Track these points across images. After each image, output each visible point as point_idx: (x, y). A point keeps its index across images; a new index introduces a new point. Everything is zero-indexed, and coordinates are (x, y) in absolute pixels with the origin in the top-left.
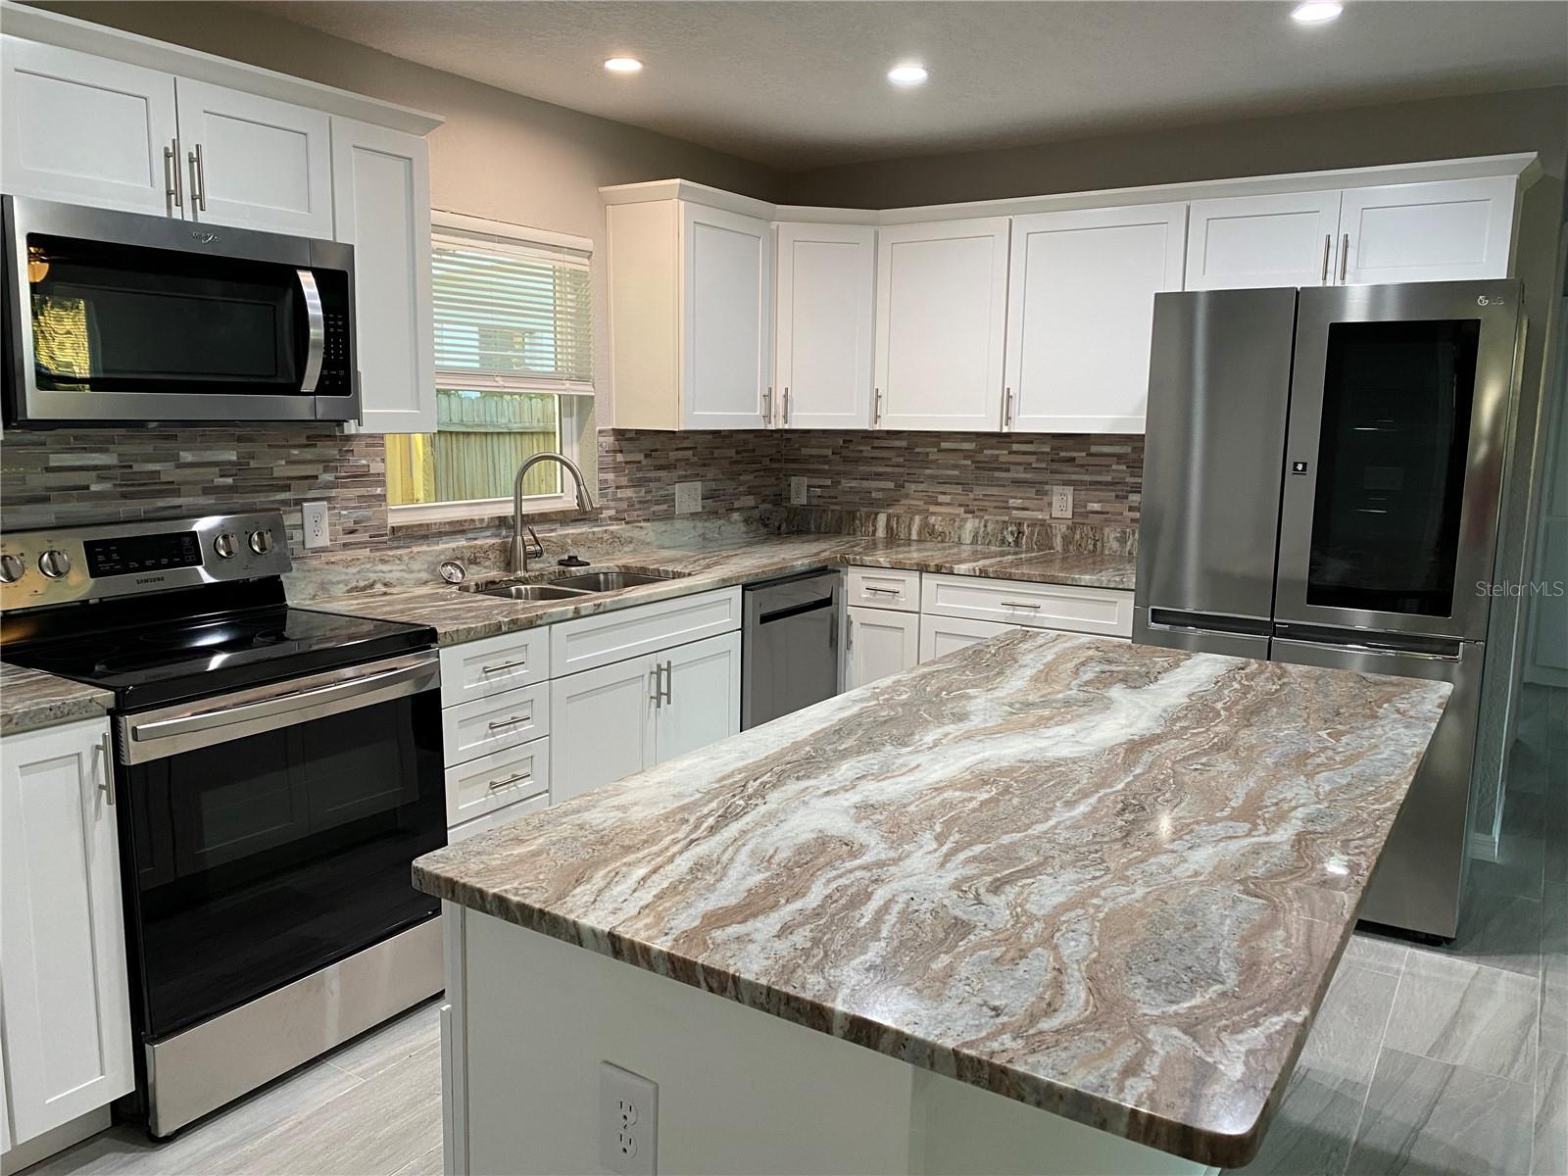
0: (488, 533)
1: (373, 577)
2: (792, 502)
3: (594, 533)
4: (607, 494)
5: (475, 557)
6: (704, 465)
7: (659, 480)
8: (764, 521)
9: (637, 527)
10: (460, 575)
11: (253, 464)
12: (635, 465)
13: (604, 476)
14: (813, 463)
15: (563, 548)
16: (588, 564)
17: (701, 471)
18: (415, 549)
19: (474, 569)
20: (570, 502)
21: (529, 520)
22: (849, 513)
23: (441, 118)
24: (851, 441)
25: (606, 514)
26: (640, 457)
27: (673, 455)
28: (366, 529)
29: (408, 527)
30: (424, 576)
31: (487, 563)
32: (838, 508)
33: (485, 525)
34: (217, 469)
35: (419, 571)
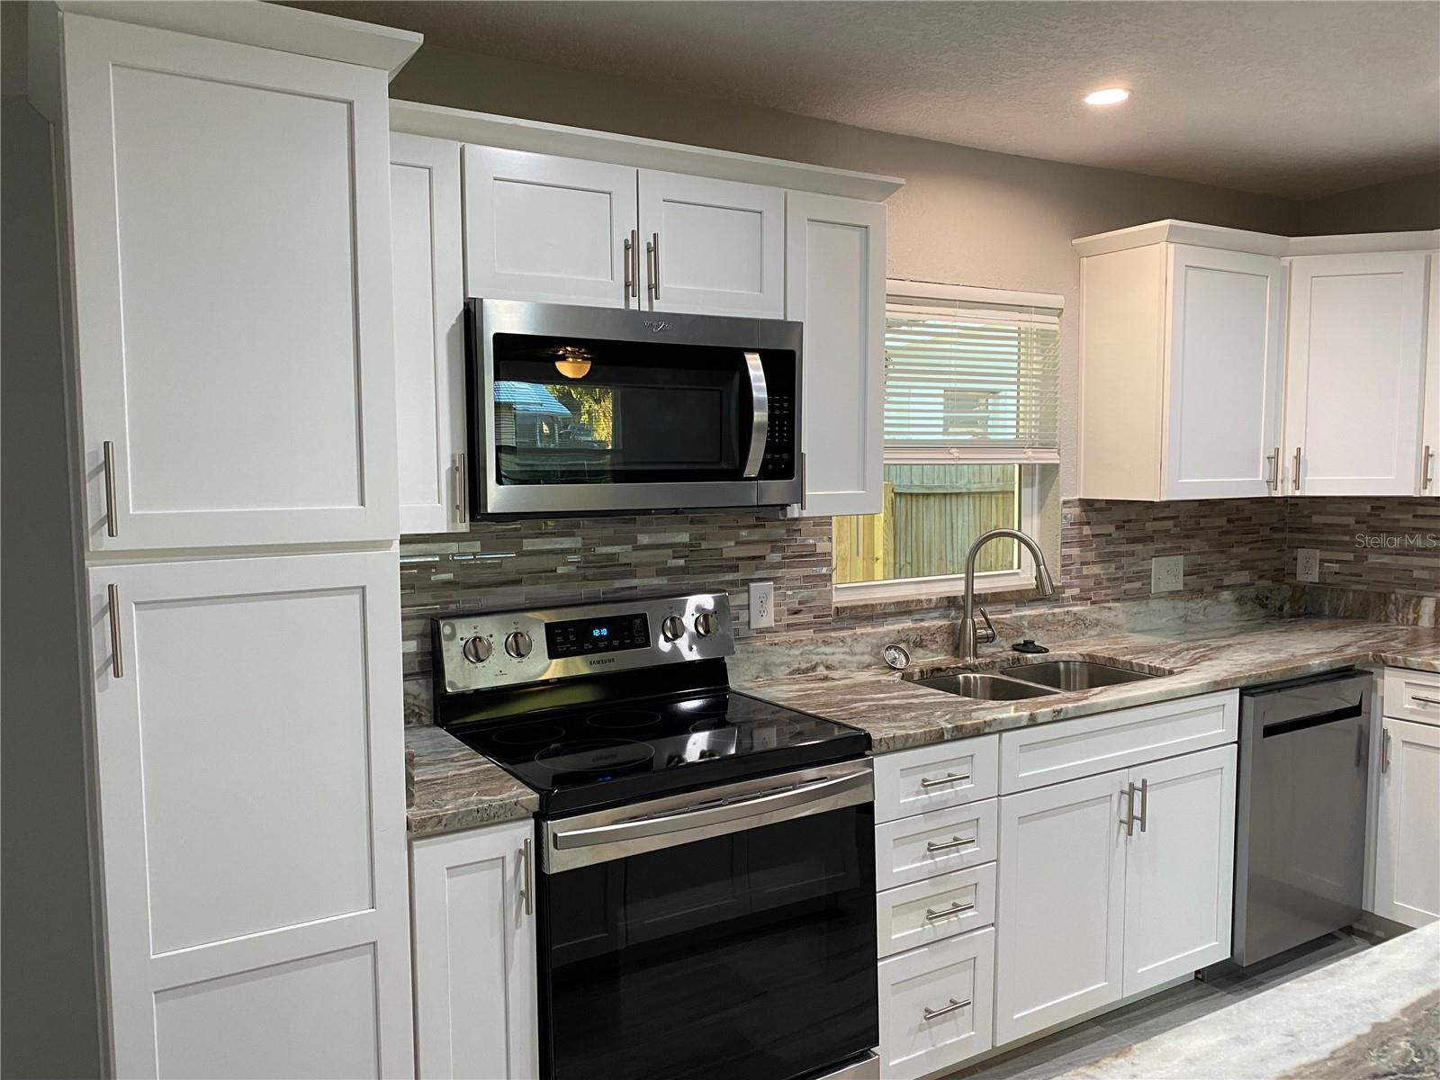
0: (936, 614)
1: (816, 659)
2: (1299, 579)
3: (1054, 614)
4: (1071, 571)
5: (922, 640)
6: (1187, 537)
7: (1132, 554)
8: (1262, 602)
9: (1105, 608)
10: (904, 661)
11: (704, 545)
12: (1104, 539)
13: (1067, 551)
14: (1329, 533)
15: (1019, 631)
16: (1047, 651)
17: (1184, 543)
18: (859, 631)
19: (920, 652)
20: (1025, 578)
21: (981, 600)
22: (1379, 594)
23: (901, 181)
24: (1384, 508)
25: (1068, 593)
26: (1111, 529)
27: (1150, 526)
28: (810, 610)
29: (852, 608)
30: (867, 659)
31: (934, 647)
32: (1365, 587)
33: (932, 605)
34: (670, 552)
35: (863, 654)
